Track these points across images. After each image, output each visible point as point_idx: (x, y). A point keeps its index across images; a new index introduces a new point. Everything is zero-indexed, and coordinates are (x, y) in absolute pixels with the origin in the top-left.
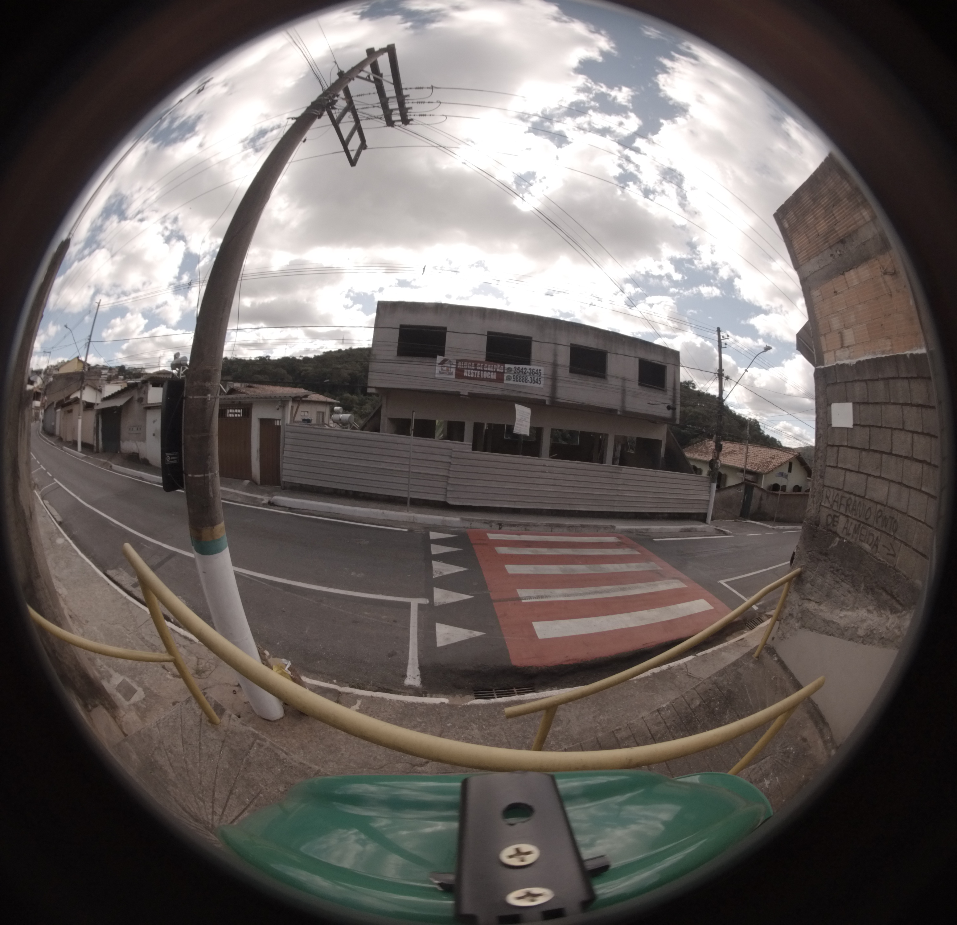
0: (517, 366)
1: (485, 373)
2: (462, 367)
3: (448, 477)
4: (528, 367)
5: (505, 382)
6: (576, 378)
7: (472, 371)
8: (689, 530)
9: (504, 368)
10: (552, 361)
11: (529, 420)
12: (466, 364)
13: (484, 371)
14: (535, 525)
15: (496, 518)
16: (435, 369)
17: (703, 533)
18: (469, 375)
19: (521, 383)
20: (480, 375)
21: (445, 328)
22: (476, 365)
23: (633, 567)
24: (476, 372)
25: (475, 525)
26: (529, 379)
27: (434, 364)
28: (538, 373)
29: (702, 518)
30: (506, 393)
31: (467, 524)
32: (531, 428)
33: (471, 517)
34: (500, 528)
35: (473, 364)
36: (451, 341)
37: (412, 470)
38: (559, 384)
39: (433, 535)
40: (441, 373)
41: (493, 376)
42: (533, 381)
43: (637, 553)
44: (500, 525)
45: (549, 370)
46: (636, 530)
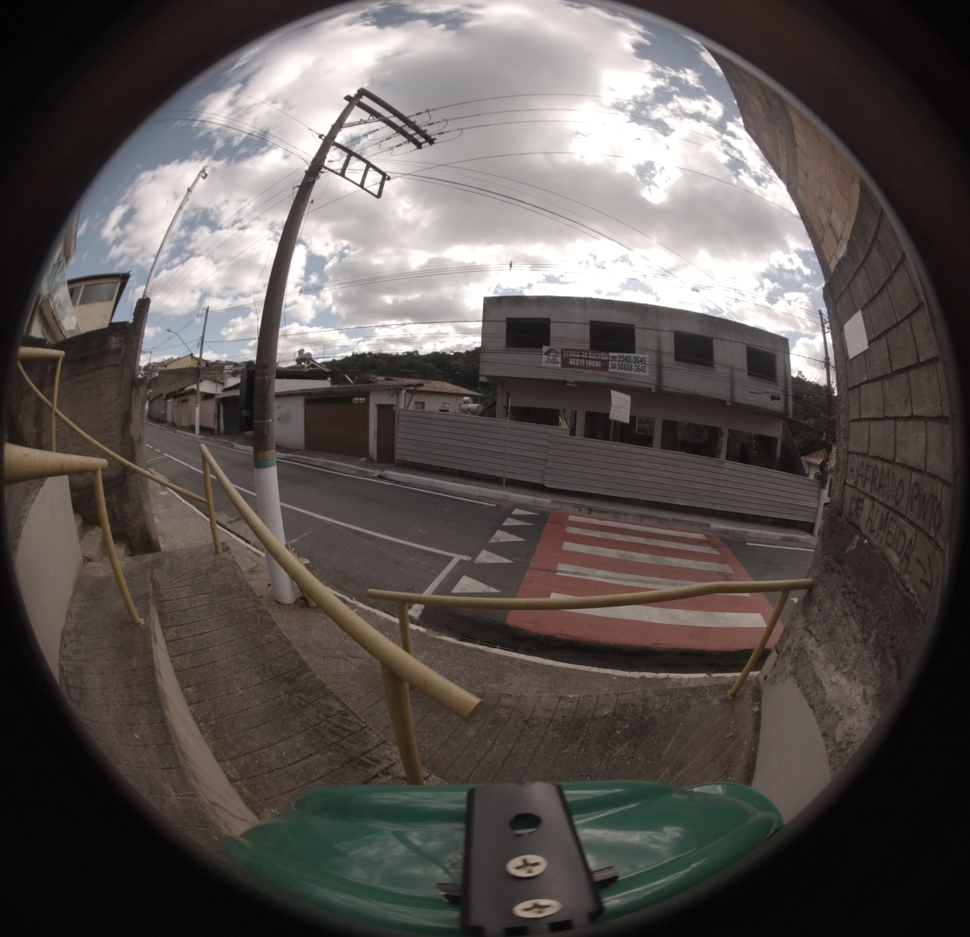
0: (621, 354)
1: (590, 361)
2: (567, 356)
3: (546, 460)
4: (632, 355)
5: (610, 370)
6: (682, 367)
7: (577, 360)
8: (790, 539)
9: (608, 356)
10: (656, 348)
11: (629, 407)
12: (571, 352)
13: (588, 359)
16: (542, 358)
18: (574, 364)
19: (626, 372)
20: (585, 364)
21: (549, 319)
22: (580, 354)
24: (581, 360)
25: (565, 507)
26: (634, 367)
27: (541, 354)
28: (642, 361)
30: (611, 381)
31: (557, 507)
32: (631, 416)
35: (578, 353)
36: (555, 331)
38: (665, 372)
40: (547, 362)
41: (598, 364)
42: (638, 369)
43: (718, 553)
45: (654, 357)
46: (733, 531)
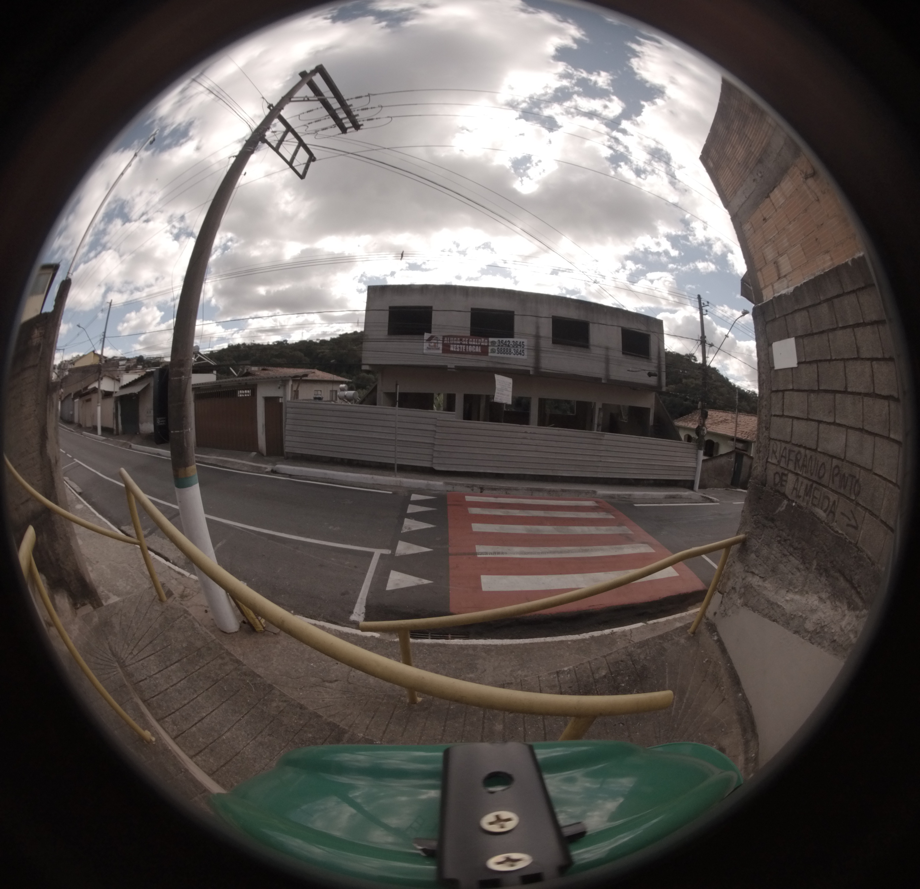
0: (501, 339)
1: (470, 346)
2: (448, 342)
3: (434, 444)
4: (511, 340)
5: (490, 354)
6: (559, 349)
7: (458, 346)
8: (673, 497)
9: (488, 341)
10: (534, 333)
11: (511, 390)
12: (452, 339)
13: (469, 345)
14: (516, 489)
15: (479, 482)
16: (423, 345)
17: (689, 499)
18: (455, 350)
19: (505, 355)
20: (465, 349)
21: (431, 307)
22: (461, 340)
23: (603, 530)
24: (461, 346)
25: (458, 488)
26: (513, 351)
27: (422, 341)
28: (522, 345)
29: (689, 485)
30: (491, 365)
31: (450, 488)
32: (513, 398)
33: (454, 482)
34: (481, 492)
35: (459, 339)
36: (437, 319)
37: (398, 439)
38: (543, 355)
39: (414, 497)
40: (428, 349)
41: (478, 349)
42: (517, 353)
43: (611, 517)
44: (482, 489)
45: (532, 342)
46: (619, 495)
